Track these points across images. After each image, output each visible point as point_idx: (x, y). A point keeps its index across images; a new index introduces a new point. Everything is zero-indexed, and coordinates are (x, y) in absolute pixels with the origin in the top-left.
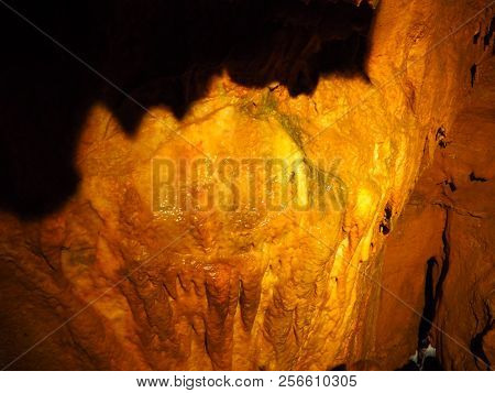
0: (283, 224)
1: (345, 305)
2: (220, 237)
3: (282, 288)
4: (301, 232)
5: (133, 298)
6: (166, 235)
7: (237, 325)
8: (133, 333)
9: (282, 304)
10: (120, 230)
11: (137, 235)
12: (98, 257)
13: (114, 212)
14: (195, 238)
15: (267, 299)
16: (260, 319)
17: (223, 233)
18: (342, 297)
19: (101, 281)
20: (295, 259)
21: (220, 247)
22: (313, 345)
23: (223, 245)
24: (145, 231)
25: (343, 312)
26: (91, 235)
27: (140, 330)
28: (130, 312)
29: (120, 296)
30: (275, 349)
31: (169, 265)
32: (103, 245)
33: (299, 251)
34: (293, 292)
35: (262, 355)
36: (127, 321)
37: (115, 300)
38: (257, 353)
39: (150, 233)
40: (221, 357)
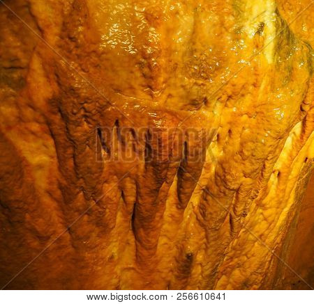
0: (243, 82)
1: (283, 205)
2: (172, 81)
3: (227, 162)
4: (261, 97)
5: (61, 139)
6: (112, 66)
7: (171, 200)
8: (55, 186)
9: (225, 181)
10: (60, 47)
11: (79, 56)
12: (29, 79)
13: (56, 24)
14: (144, 76)
15: (208, 175)
16: (195, 200)
17: (176, 77)
18: (281, 195)
19: (28, 113)
20: (247, 131)
21: (170, 96)
22: (241, 246)
23: (173, 92)
24: (89, 54)
25: (278, 214)
26: (25, 51)
27: (65, 182)
28: (55, 160)
29: (47, 136)
30: (207, 237)
31: (109, 104)
32: (36, 65)
33: (253, 121)
34: (241, 167)
35: (192, 241)
36: (50, 170)
37: (40, 142)
38: (186, 238)
39: (94, 59)
40: (147, 234)
